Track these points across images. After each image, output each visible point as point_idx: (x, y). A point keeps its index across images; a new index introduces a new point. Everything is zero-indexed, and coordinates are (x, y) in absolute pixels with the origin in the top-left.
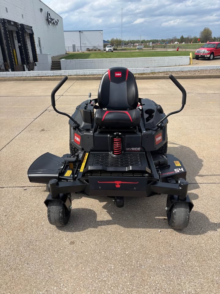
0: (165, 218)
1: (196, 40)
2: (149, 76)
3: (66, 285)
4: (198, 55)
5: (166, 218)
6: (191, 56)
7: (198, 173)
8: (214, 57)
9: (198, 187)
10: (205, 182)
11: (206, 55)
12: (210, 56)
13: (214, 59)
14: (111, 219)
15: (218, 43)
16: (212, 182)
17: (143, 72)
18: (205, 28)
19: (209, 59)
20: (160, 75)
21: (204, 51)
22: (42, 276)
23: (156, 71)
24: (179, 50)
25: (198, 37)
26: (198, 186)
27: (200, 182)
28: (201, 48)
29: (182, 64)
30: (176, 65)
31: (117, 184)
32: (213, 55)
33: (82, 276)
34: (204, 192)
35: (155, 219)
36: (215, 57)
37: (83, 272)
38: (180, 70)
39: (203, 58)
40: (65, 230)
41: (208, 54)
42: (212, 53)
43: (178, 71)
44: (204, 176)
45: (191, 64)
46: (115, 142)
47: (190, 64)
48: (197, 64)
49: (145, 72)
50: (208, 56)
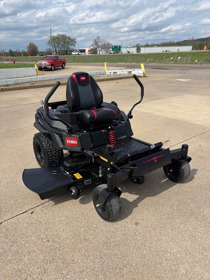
0: (166, 180)
1: (25, 54)
2: (15, 87)
3: (172, 248)
4: (41, 67)
5: (168, 179)
6: (36, 67)
8: (54, 68)
11: (48, 67)
12: (52, 67)
13: (55, 70)
14: (138, 196)
15: (55, 56)
17: (6, 84)
18: (30, 43)
19: (51, 70)
20: (27, 85)
21: (44, 63)
22: (150, 255)
23: (20, 82)
24: (16, 62)
25: (26, 51)
28: (41, 61)
29: (30, 75)
30: (25, 76)
31: (155, 160)
32: (54, 66)
33: (172, 236)
35: (162, 183)
36: (56, 68)
37: (169, 234)
38: (42, 80)
39: (46, 69)
40: (119, 220)
41: (49, 65)
42: (52, 65)
43: (40, 80)
45: (39, 74)
46: (111, 134)
47: (37, 75)
48: (43, 74)
49: (9, 83)
50: (50, 67)
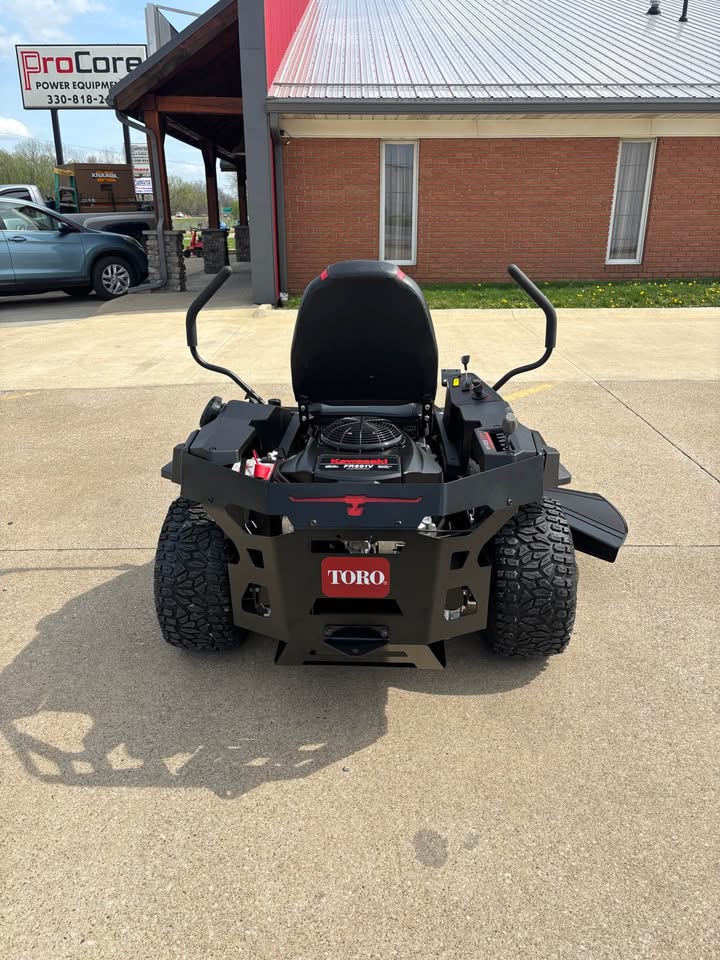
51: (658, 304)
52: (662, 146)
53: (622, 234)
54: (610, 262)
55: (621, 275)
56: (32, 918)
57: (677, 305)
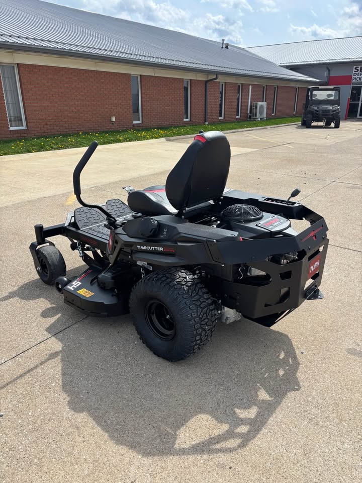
7: (62, 361)
9: (49, 330)
10: (42, 346)
16: (30, 350)
26: (49, 333)
27: (50, 341)
34: (37, 326)
44: (49, 359)
51: (52, 149)
52: (21, 68)
53: (12, 115)
54: (12, 128)
55: (19, 135)
56: (344, 477)
57: (61, 148)
